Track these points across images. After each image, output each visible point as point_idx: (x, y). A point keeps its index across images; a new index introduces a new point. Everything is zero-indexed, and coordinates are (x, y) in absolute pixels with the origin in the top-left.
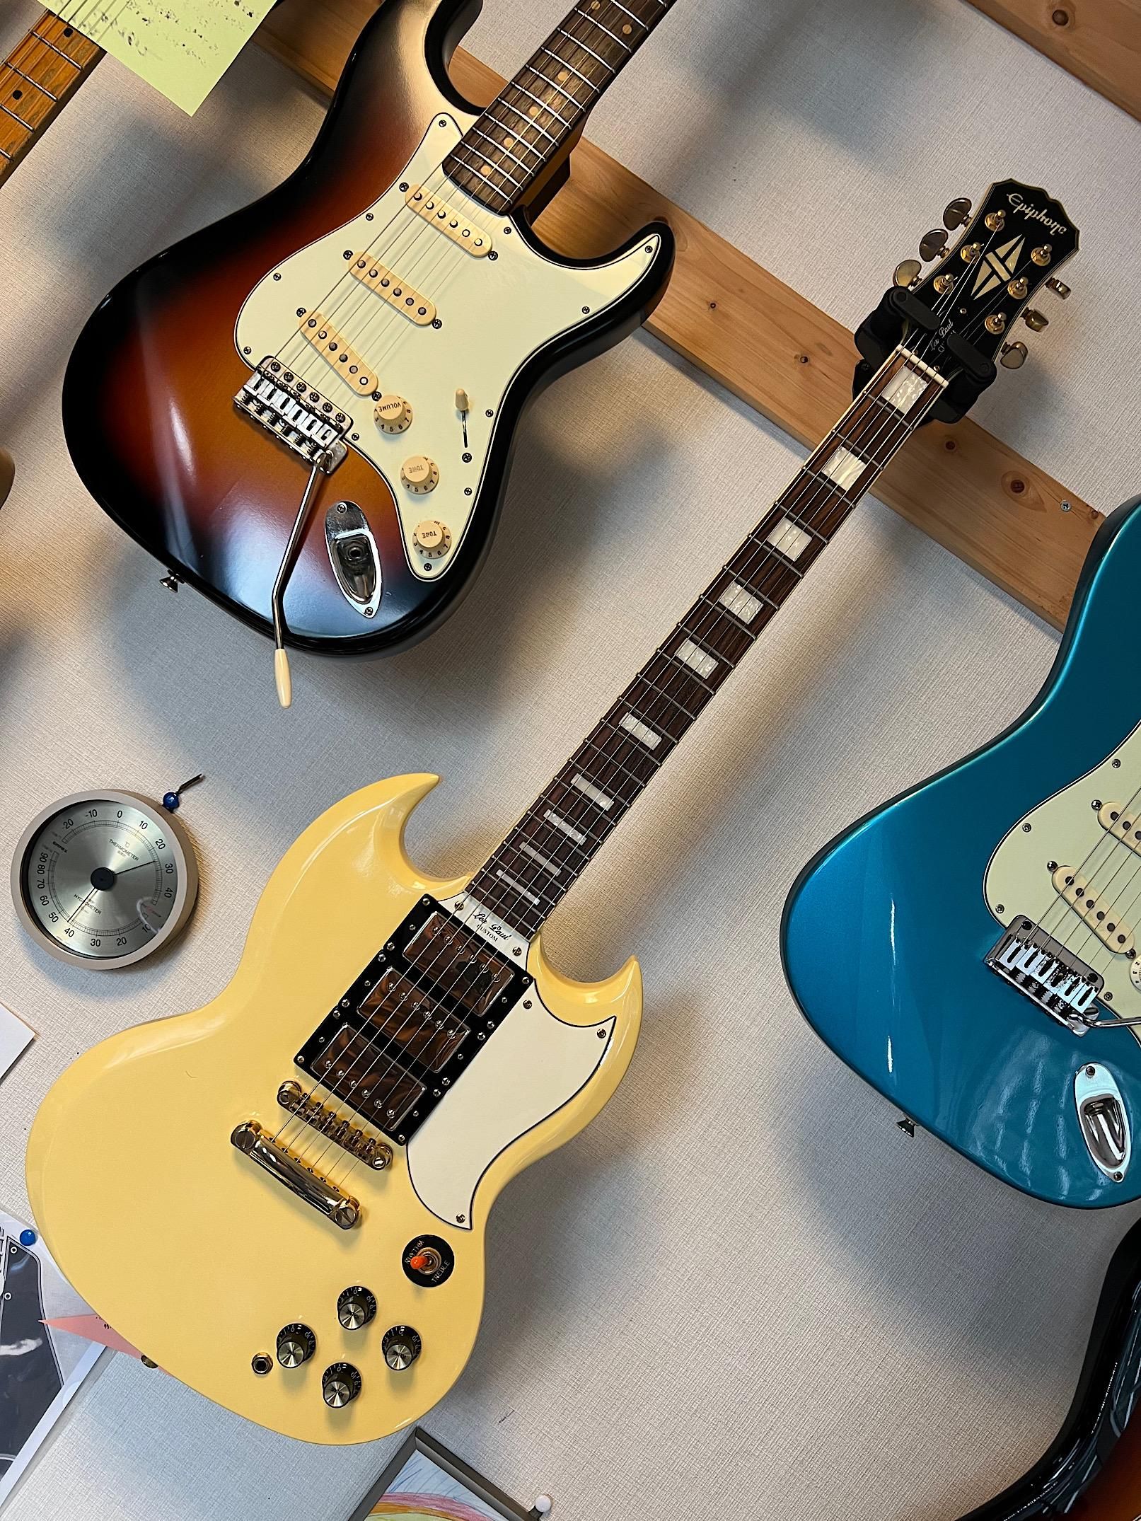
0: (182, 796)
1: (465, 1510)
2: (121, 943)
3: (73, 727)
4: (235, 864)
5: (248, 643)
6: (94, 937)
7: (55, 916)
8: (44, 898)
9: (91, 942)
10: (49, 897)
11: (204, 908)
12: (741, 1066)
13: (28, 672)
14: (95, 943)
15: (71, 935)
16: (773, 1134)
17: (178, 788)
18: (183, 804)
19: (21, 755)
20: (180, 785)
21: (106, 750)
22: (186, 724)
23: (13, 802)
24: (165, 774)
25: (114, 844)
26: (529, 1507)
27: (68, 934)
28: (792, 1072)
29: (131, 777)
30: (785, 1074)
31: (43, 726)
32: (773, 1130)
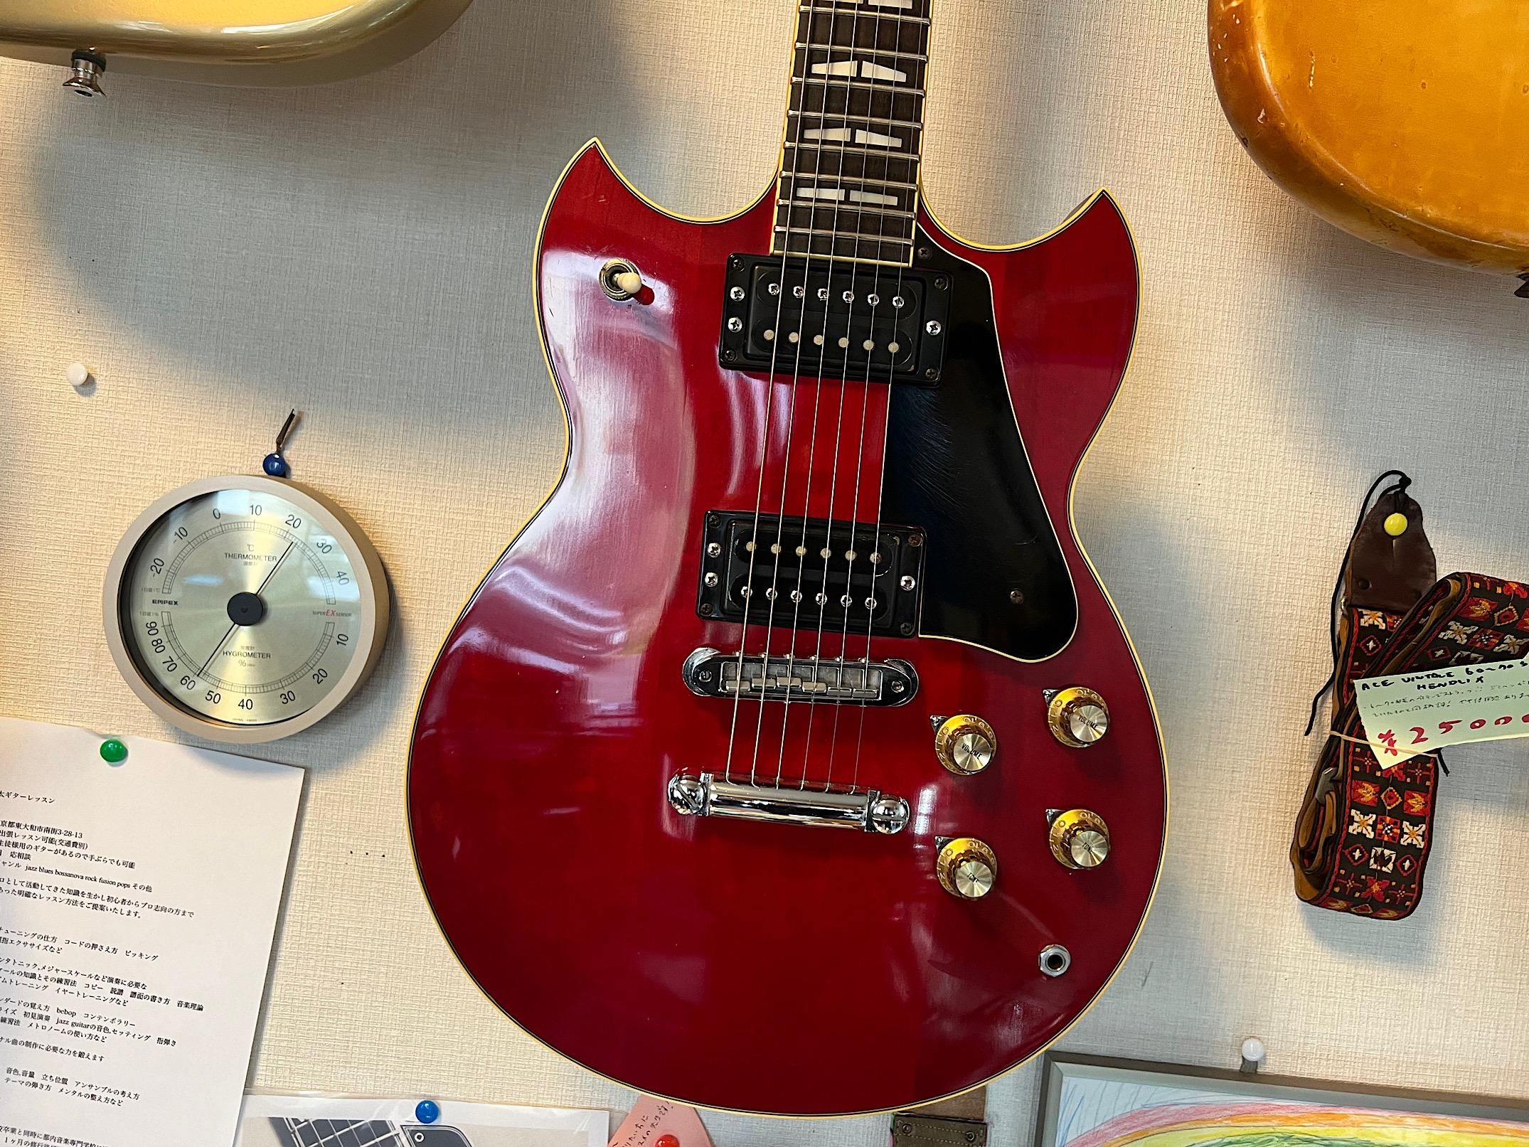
0: (288, 454)
1: (1165, 1113)
2: (321, 678)
3: (90, 445)
4: (408, 501)
5: (251, 207)
7: (213, 695)
8: (186, 681)
9: (282, 699)
10: (190, 674)
11: (403, 579)
12: (1195, 381)
14: (287, 698)
15: (249, 707)
16: (1280, 443)
17: (275, 445)
18: (295, 463)
19: (44, 520)
20: (275, 441)
21: (152, 451)
22: (235, 358)
23: (71, 587)
24: (248, 438)
25: (233, 556)
26: (1236, 1064)
27: (245, 708)
28: (1262, 352)
29: (205, 468)
30: (1254, 359)
31: (49, 467)
32: (1277, 437)
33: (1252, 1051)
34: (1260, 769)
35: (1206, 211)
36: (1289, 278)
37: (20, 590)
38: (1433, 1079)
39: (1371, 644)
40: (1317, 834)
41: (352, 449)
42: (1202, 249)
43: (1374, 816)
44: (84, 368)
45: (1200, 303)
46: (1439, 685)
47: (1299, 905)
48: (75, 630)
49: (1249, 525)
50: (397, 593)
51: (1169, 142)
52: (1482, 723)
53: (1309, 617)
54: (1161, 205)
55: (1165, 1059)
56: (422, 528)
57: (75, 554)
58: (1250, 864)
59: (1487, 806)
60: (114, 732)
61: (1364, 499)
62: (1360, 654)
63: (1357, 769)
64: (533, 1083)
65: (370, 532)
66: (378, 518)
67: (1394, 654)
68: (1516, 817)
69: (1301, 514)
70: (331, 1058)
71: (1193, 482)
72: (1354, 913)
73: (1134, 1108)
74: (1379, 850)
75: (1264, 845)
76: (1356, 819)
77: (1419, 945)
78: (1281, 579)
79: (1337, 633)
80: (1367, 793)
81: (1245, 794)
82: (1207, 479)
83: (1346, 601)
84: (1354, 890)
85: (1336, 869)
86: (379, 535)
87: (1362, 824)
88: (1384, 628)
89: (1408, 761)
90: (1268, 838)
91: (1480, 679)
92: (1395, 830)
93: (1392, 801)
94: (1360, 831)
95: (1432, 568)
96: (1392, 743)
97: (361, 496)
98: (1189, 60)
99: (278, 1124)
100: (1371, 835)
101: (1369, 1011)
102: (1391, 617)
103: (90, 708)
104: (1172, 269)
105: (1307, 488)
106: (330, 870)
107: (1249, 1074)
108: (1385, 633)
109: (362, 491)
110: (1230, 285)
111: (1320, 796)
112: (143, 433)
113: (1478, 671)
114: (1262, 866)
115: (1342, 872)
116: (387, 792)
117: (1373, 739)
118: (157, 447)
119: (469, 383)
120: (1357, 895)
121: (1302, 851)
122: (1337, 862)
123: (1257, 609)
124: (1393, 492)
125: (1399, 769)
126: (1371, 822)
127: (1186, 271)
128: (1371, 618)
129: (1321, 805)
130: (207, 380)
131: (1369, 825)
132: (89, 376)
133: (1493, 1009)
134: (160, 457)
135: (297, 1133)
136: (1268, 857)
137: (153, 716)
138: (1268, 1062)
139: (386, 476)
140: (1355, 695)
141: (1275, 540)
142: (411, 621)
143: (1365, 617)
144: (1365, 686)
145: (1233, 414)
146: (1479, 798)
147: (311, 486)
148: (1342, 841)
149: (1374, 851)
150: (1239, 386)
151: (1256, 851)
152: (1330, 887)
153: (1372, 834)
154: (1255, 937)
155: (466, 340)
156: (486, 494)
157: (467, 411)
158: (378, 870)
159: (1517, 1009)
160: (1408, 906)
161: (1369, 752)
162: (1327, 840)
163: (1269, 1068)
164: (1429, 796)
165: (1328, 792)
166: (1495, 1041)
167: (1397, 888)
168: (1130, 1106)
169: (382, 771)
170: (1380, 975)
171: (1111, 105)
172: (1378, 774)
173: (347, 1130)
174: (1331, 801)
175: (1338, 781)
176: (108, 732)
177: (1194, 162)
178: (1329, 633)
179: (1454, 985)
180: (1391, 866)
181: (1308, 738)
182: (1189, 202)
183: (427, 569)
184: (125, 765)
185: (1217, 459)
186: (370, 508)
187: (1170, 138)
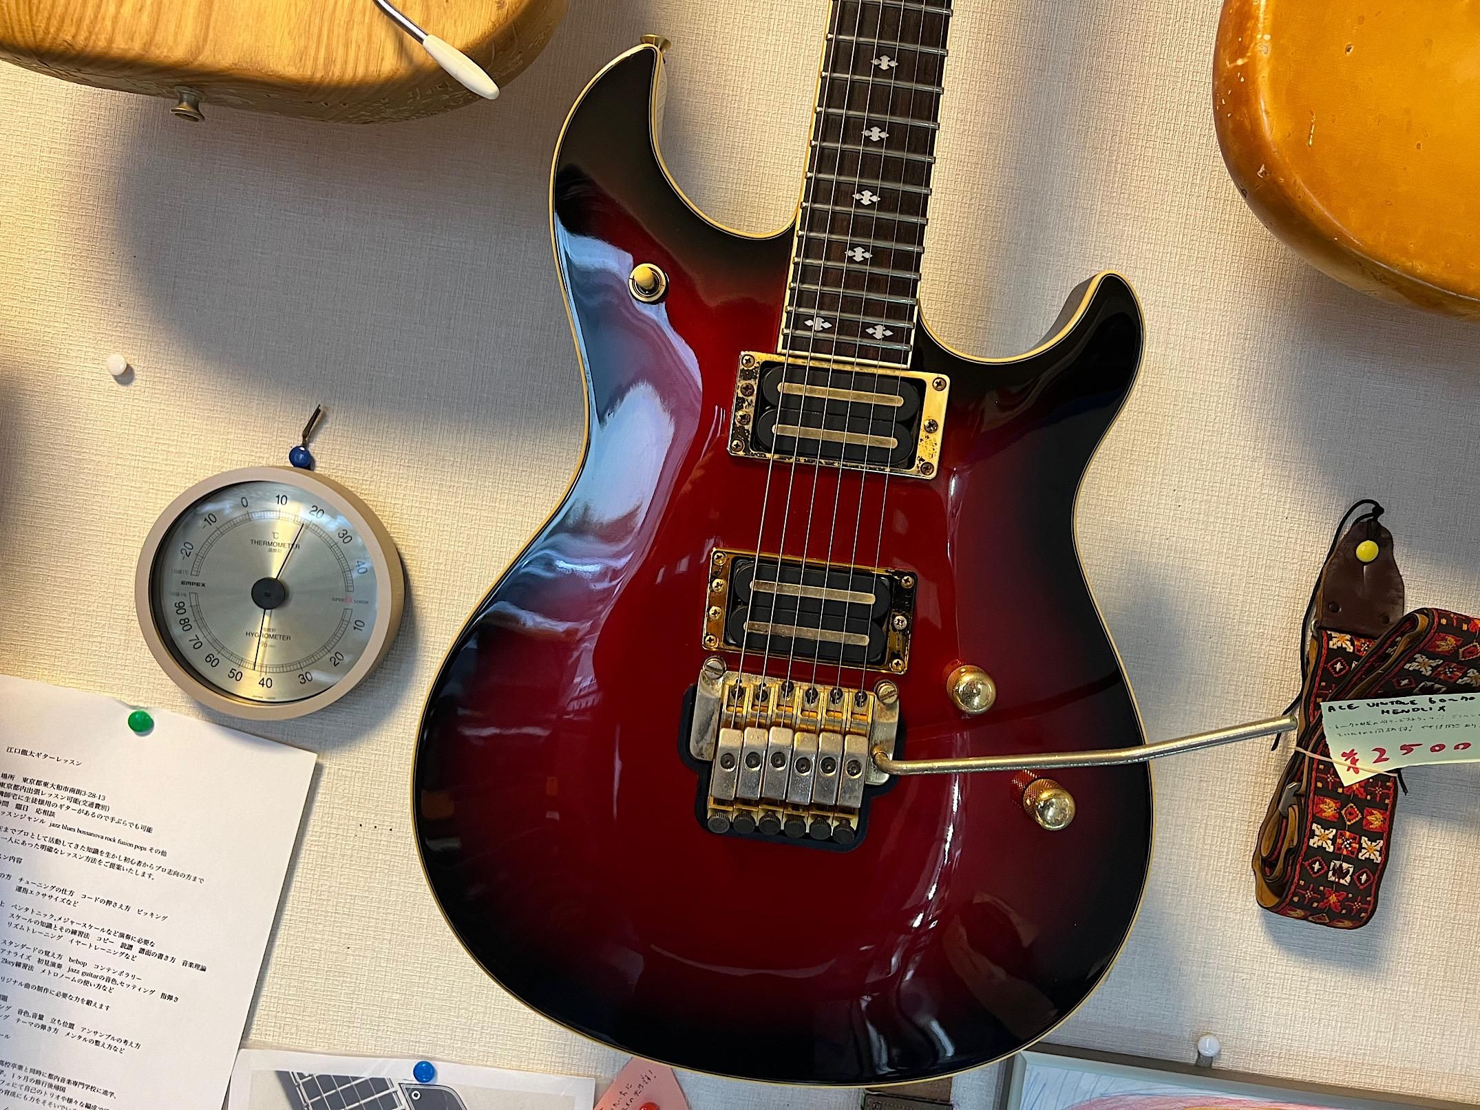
0: (311, 446)
2: (337, 661)
3: (127, 431)
4: (425, 495)
5: (285, 210)
6: (300, 672)
7: (235, 673)
8: (210, 659)
9: (300, 680)
10: (215, 653)
13: (29, 393)
14: (304, 679)
15: (269, 685)
16: (1259, 469)
17: (301, 438)
18: (319, 456)
19: (82, 501)
20: (301, 434)
21: (185, 440)
22: (265, 354)
23: (105, 565)
24: (276, 430)
25: (259, 543)
26: (1192, 1059)
27: (265, 686)
28: (1245, 382)
29: (235, 457)
30: (1238, 387)
31: (88, 451)
32: (1257, 463)
33: (1208, 1047)
34: (1227, 779)
35: (1197, 245)
36: (1274, 311)
37: (57, 566)
38: (1380, 1079)
39: (1338, 666)
40: (1280, 844)
41: (374, 444)
42: (1192, 280)
43: (1334, 831)
44: (123, 359)
45: (1187, 332)
46: (1403, 711)
47: (1258, 910)
48: (108, 606)
49: (1225, 546)
50: (412, 584)
51: (1164, 176)
52: (1442, 747)
53: (1279, 637)
54: (1154, 237)
55: (1125, 1050)
56: (438, 521)
57: (110, 535)
58: (1213, 870)
59: (1443, 824)
60: (141, 704)
61: (1337, 526)
62: (1327, 674)
63: (1320, 785)
64: (524, 1049)
65: (388, 523)
66: (396, 510)
67: (1361, 679)
68: (1470, 835)
69: (1276, 538)
70: (335, 1018)
71: (1173, 503)
72: (1311, 922)
73: (1093, 1096)
74: (1338, 863)
75: (1228, 853)
76: (1317, 832)
77: (1372, 953)
78: (1254, 599)
79: (1306, 653)
80: (1329, 808)
81: (1211, 802)
82: (1187, 501)
83: (1315, 623)
84: (1312, 900)
85: (1296, 880)
86: (397, 526)
87: (1322, 838)
88: (1351, 651)
89: (1369, 779)
90: (1231, 846)
91: (1442, 708)
92: (1354, 845)
93: (1352, 817)
94: (1320, 844)
95: (1401, 594)
96: (1354, 761)
97: (381, 490)
98: (1187, 98)
99: (284, 1077)
100: (1331, 849)
101: (1321, 1014)
102: (1359, 641)
103: (120, 679)
104: (1162, 299)
105: (1283, 512)
106: (340, 841)
107: (1203, 1069)
108: (1354, 656)
109: (382, 484)
110: (1217, 317)
111: (1283, 808)
112: (177, 423)
113: (1440, 700)
114: (1225, 872)
115: (1302, 883)
116: (396, 769)
117: (1336, 758)
118: (190, 436)
119: (487, 386)
120: (1315, 905)
121: (1264, 861)
122: (1297, 872)
123: (1229, 627)
124: (1366, 520)
125: (1361, 786)
126: (1331, 837)
127: (1175, 301)
128: (1341, 641)
129: (1283, 817)
130: (239, 374)
131: (1329, 839)
132: (128, 366)
133: (1440, 1016)
134: (192, 445)
135: (301, 1087)
136: (1231, 864)
137: (178, 690)
138: (1222, 1057)
139: (405, 471)
140: (1321, 716)
141: (1250, 561)
142: (424, 608)
143: (1335, 640)
144: (1331, 709)
145: (1214, 440)
146: (1437, 814)
147: (333, 478)
148: (1302, 853)
149: (1332, 864)
150: (1221, 412)
151: (1219, 858)
152: (1290, 897)
153: (1332, 847)
154: (1215, 939)
155: (485, 344)
156: (500, 491)
157: (484, 412)
158: (386, 843)
159: (1463, 1017)
160: (1363, 917)
161: (1332, 769)
162: (1289, 850)
163: (1224, 1063)
164: (1388, 813)
165: (1291, 806)
166: (1440, 1045)
167: (1354, 900)
168: (1089, 1094)
169: (392, 750)
170: (1334, 980)
171: (1110, 139)
172: (1340, 790)
173: (348, 1085)
174: (1293, 814)
175: (1301, 795)
176: (135, 704)
177: (1188, 196)
178: (1299, 653)
179: (1404, 991)
180: (1348, 878)
181: (1275, 752)
182: (1181, 236)
183: (440, 561)
184: (151, 734)
185: (1198, 482)
186: (389, 500)
187: (1165, 172)
